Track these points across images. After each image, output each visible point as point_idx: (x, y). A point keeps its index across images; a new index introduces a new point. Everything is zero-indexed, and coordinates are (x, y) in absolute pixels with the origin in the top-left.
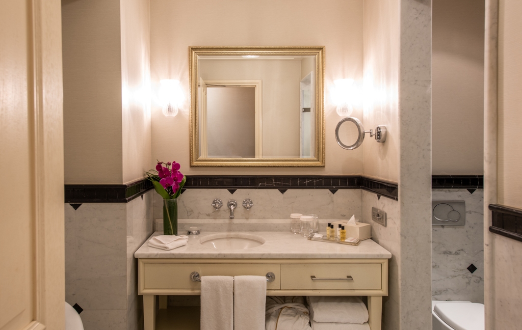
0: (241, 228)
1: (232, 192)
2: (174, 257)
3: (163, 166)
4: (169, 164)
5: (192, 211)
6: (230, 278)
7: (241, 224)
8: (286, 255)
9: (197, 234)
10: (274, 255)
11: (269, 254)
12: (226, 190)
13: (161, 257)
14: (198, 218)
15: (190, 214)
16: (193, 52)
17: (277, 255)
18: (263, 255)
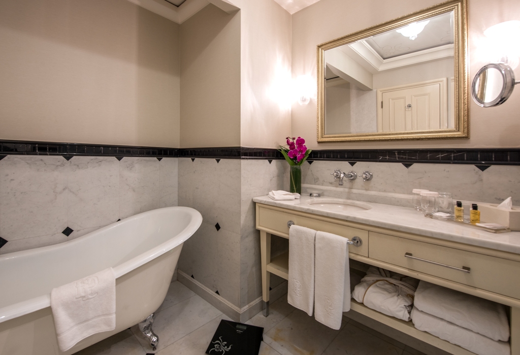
0: (360, 197)
1: (352, 164)
2: (275, 205)
3: (291, 141)
4: (294, 139)
5: (318, 178)
6: (313, 231)
7: (360, 194)
8: (373, 222)
9: (316, 196)
10: (359, 219)
11: (355, 218)
12: (347, 162)
13: (268, 204)
14: (322, 185)
15: (316, 181)
16: (320, 49)
17: (363, 220)
18: (348, 217)
